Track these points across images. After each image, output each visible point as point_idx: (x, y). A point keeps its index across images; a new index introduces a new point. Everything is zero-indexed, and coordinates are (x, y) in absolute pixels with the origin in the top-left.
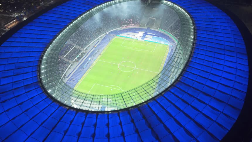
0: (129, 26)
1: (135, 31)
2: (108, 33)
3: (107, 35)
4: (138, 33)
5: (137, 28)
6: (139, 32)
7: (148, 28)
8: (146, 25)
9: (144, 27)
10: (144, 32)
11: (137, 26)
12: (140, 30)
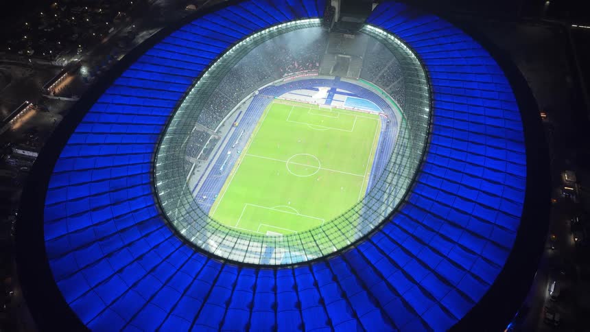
0: (299, 76)
1: (311, 85)
2: (257, 93)
3: (255, 96)
4: (318, 90)
5: (314, 78)
6: (320, 88)
7: (338, 78)
8: (331, 72)
9: (328, 74)
10: (329, 89)
11: (314, 75)
12: (322, 83)
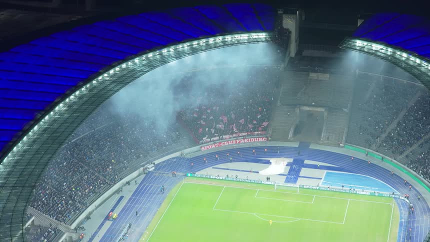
0: (229, 142)
1: (259, 156)
2: (151, 168)
3: (148, 174)
4: (269, 163)
5: (259, 145)
6: (272, 160)
7: (304, 146)
8: (290, 135)
9: (286, 140)
10: (291, 160)
11: (258, 141)
12: (276, 152)
